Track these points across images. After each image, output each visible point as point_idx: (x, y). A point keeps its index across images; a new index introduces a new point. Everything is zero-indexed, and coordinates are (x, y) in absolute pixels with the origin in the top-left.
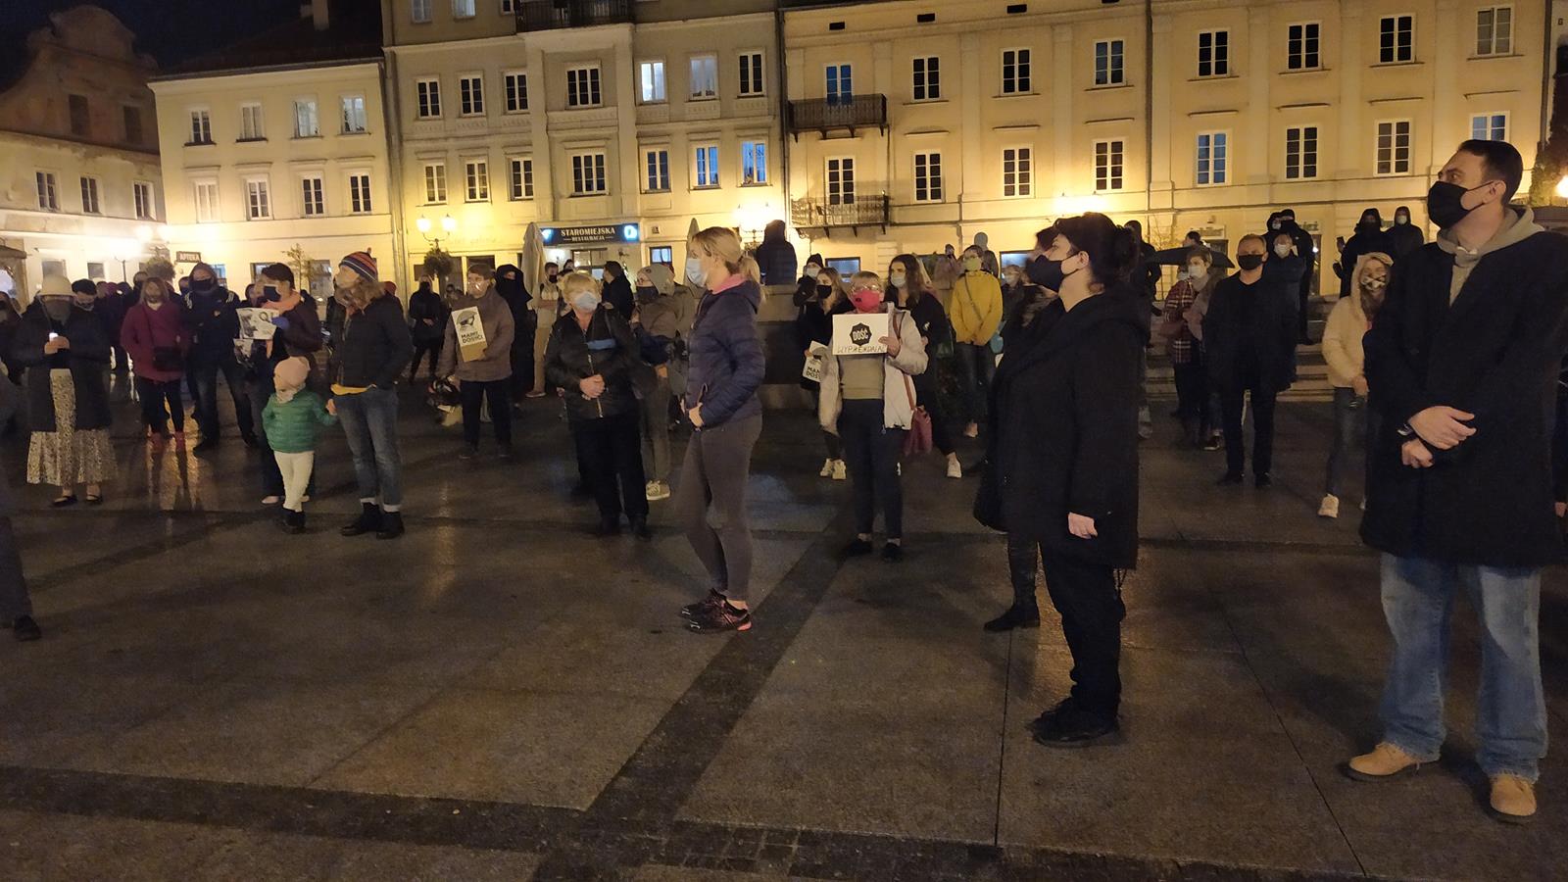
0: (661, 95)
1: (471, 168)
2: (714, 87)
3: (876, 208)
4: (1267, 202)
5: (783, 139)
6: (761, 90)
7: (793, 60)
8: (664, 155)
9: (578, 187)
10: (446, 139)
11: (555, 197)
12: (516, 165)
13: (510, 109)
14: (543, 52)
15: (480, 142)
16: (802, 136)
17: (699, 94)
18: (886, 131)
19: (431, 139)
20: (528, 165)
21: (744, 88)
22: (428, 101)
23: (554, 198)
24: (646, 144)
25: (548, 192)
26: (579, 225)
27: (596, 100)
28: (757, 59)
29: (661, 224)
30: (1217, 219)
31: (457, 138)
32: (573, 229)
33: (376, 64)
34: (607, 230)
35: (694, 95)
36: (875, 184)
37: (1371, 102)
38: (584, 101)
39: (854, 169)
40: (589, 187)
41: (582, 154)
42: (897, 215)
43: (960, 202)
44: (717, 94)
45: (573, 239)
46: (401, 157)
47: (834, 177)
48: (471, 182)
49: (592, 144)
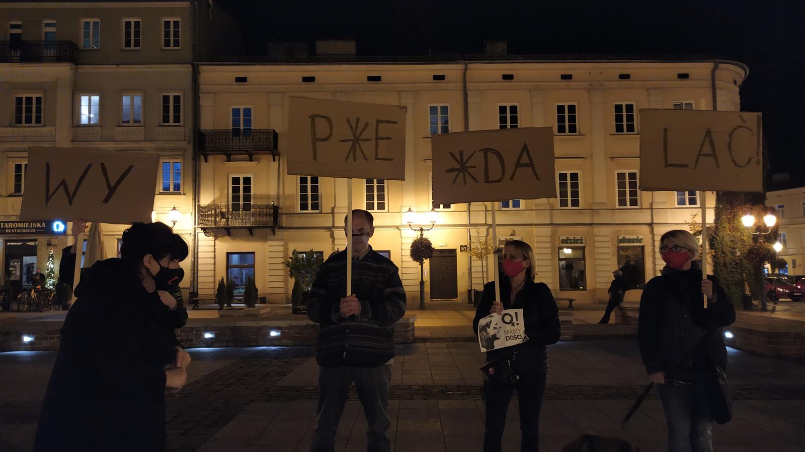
2: (140, 116)
3: (267, 215)
4: (549, 223)
5: (195, 159)
6: (179, 122)
7: (206, 102)
9: (17, 189)
16: (210, 158)
17: (128, 122)
18: (277, 158)
21: (166, 119)
26: (14, 219)
27: (38, 120)
28: (177, 99)
30: (516, 233)
32: (8, 222)
34: (39, 225)
35: (123, 122)
36: (268, 197)
37: (611, 158)
38: (29, 120)
39: (252, 185)
41: (23, 162)
42: (284, 221)
43: (333, 213)
44: (142, 121)
45: (7, 231)
47: (236, 190)
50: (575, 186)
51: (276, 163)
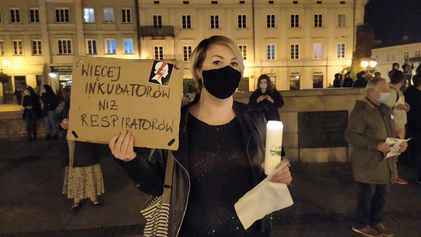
0: (93, 20)
1: (15, 43)
2: (113, 19)
4: (286, 66)
5: (139, 39)
6: (130, 22)
7: (141, 12)
8: (94, 42)
9: (60, 52)
10: (5, 31)
11: (51, 55)
12: (35, 43)
13: (32, 22)
14: (46, 2)
15: (19, 33)
16: (145, 38)
17: (108, 21)
18: (174, 38)
20: (39, 43)
21: (124, 20)
24: (87, 38)
25: (48, 53)
26: (61, 65)
27: (67, 20)
28: (128, 11)
30: (273, 70)
31: (10, 31)
32: (59, 67)
35: (106, 22)
37: (313, 38)
38: (63, 20)
39: (163, 50)
40: (65, 52)
41: (62, 40)
44: (114, 22)
45: (59, 70)
47: (156, 52)
48: (15, 48)
49: (66, 36)
50: (297, 50)
51: (173, 41)
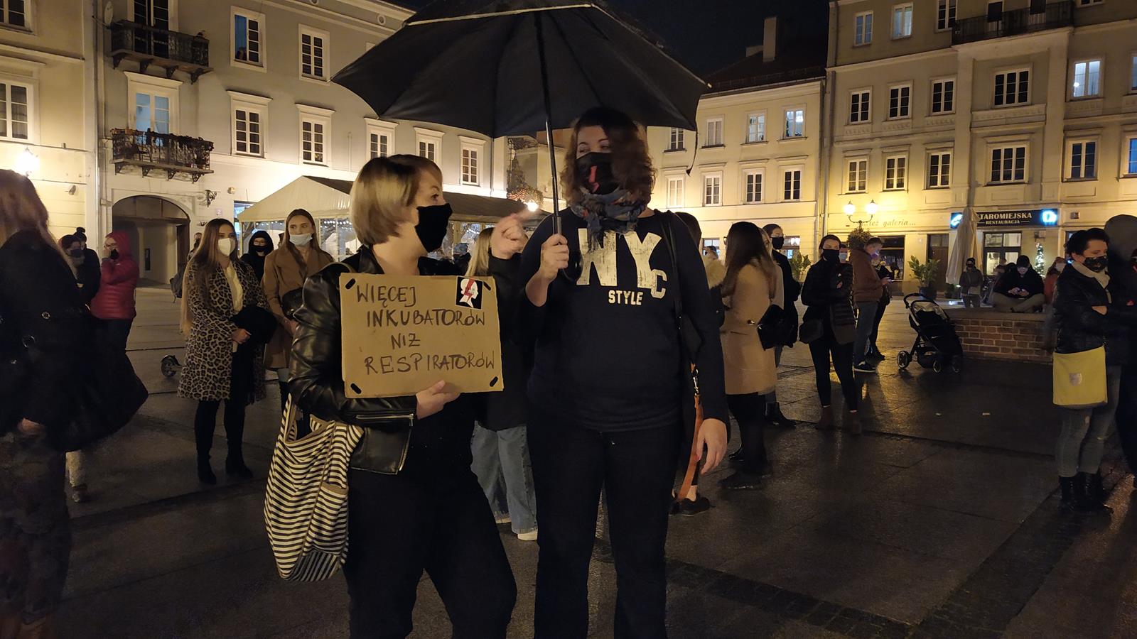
1: (891, 163)
8: (1091, 147)
10: (872, 139)
11: (972, 185)
12: (935, 160)
13: (934, 111)
14: (974, 60)
15: (903, 140)
19: (859, 140)
20: (946, 158)
22: (859, 109)
23: (970, 186)
24: (1073, 137)
25: (966, 181)
26: (995, 209)
27: (1023, 98)
29: (1081, 211)
31: (881, 138)
33: (819, 83)
34: (1024, 216)
38: (1011, 99)
40: (1007, 177)
46: (830, 156)
48: (890, 174)
49: (1015, 138)
